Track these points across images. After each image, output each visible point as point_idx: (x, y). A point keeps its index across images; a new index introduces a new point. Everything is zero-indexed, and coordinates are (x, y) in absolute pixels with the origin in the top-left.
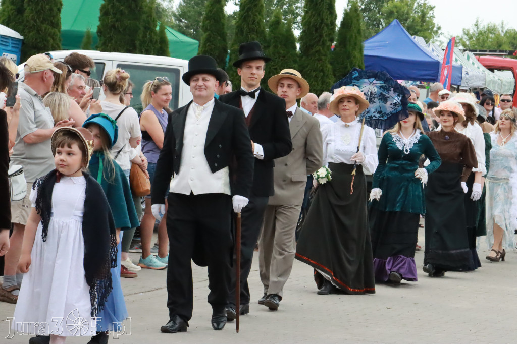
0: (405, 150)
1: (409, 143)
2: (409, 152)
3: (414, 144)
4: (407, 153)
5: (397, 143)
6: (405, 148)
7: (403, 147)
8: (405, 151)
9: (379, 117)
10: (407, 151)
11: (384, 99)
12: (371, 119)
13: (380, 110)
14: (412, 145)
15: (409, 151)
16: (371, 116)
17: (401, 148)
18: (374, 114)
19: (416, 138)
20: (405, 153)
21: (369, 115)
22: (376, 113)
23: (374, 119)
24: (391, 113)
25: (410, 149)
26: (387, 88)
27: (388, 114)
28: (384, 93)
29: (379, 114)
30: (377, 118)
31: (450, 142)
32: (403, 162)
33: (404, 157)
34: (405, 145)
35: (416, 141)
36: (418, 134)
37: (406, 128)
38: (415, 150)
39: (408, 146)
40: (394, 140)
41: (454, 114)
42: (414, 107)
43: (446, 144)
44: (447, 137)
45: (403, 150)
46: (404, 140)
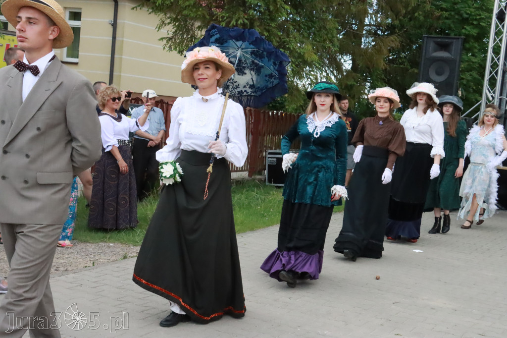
0: (315, 133)
1: (321, 126)
2: (318, 136)
3: (326, 127)
4: (317, 137)
5: (309, 125)
6: (316, 131)
7: (314, 130)
8: (315, 134)
9: (252, 92)
10: (317, 134)
11: (256, 69)
12: (241, 96)
13: (252, 83)
14: (324, 129)
15: (319, 134)
16: (242, 91)
17: (311, 131)
18: (245, 89)
19: (330, 122)
20: (315, 136)
21: (239, 90)
22: (248, 87)
23: (245, 95)
24: (266, 88)
25: (321, 132)
26: (259, 54)
27: (262, 89)
28: (256, 61)
29: (252, 89)
30: (250, 94)
31: (383, 128)
32: (313, 147)
33: (313, 141)
34: (316, 128)
35: (330, 125)
36: (335, 118)
37: (323, 111)
38: (326, 134)
39: (319, 129)
40: (307, 122)
41: (390, 101)
42: (332, 87)
43: (379, 129)
44: (381, 123)
45: (313, 132)
46: (316, 122)
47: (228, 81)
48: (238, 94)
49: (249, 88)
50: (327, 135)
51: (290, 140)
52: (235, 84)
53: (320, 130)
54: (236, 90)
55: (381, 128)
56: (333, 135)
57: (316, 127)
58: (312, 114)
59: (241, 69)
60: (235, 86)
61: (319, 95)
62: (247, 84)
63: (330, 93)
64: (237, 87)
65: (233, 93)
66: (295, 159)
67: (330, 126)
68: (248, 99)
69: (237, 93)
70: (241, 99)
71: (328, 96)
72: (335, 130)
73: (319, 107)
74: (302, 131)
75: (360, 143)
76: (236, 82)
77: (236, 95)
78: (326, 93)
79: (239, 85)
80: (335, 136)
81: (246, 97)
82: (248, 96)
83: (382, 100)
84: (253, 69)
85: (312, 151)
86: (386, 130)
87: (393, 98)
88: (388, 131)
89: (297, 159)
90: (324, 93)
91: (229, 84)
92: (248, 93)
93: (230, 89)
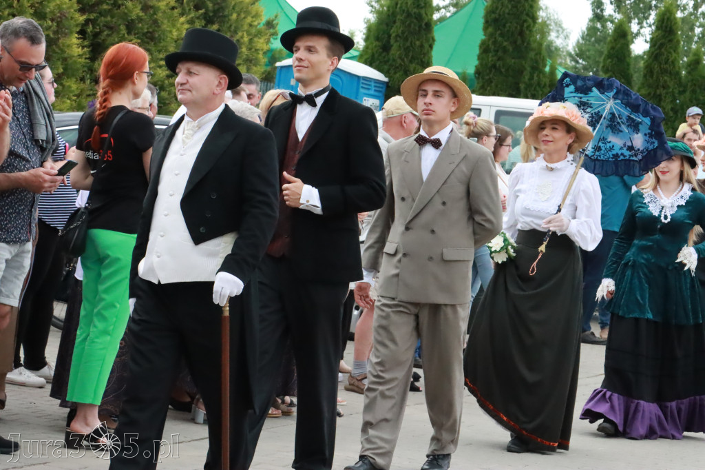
0: (663, 216)
1: (670, 205)
2: (669, 220)
3: (678, 206)
4: (666, 222)
5: (650, 205)
6: (663, 213)
7: (661, 212)
8: (662, 218)
9: (630, 156)
10: (666, 217)
11: (634, 126)
12: (616, 160)
13: (630, 145)
14: (676, 209)
15: (669, 217)
17: (656, 214)
18: (622, 151)
19: (682, 197)
20: (663, 220)
21: (614, 152)
22: (625, 149)
23: (622, 160)
24: (647, 150)
25: (671, 215)
27: (643, 152)
28: (632, 116)
29: (630, 151)
30: (627, 158)
32: (659, 237)
33: (661, 230)
34: (662, 209)
35: (683, 203)
36: (687, 191)
39: (667, 210)
40: (646, 201)
45: (660, 216)
46: (662, 201)
47: (599, 141)
48: (612, 158)
49: (627, 150)
52: (608, 145)
53: (669, 212)
54: (610, 153)
57: (663, 207)
59: (615, 126)
60: (608, 147)
62: (625, 145)
64: (612, 148)
65: (606, 157)
67: (684, 204)
68: (626, 165)
69: (611, 156)
70: (618, 164)
73: (660, 177)
76: (610, 142)
77: (610, 159)
79: (613, 146)
81: (623, 162)
82: (626, 160)
84: (630, 125)
85: (658, 241)
91: (600, 144)
92: (626, 156)
93: (602, 152)
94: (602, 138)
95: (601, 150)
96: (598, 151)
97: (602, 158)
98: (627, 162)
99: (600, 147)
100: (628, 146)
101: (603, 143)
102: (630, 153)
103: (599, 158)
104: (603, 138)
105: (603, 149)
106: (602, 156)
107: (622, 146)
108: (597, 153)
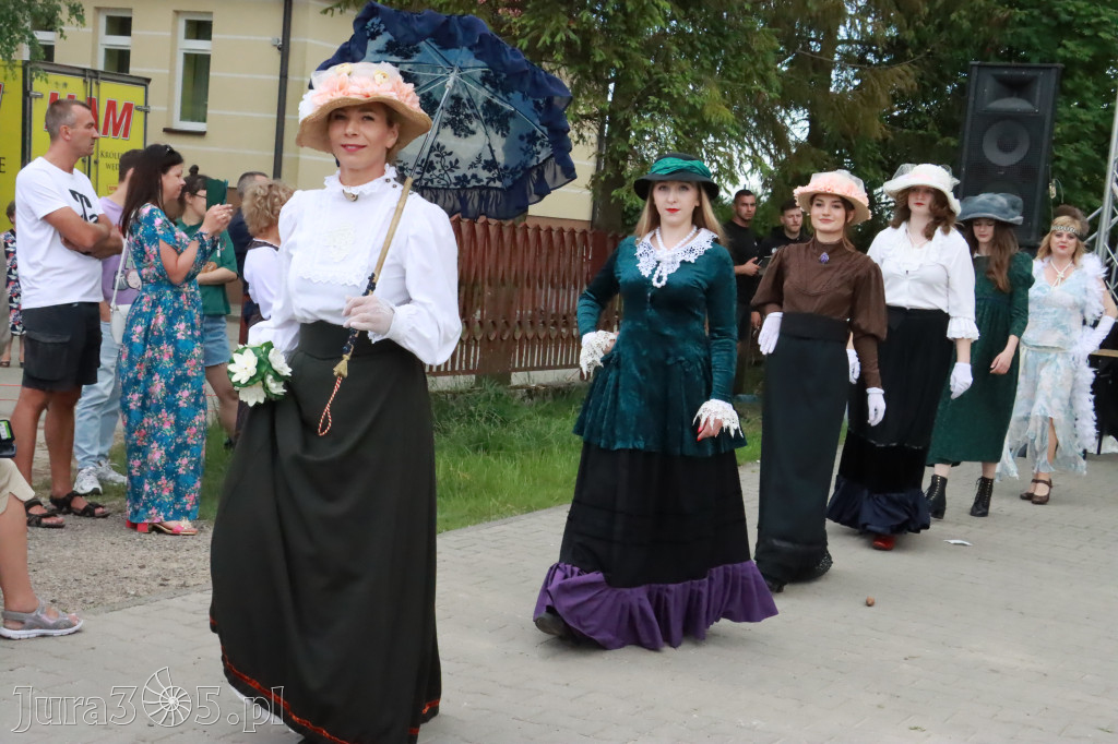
0: (656, 276)
1: (670, 260)
2: (663, 283)
3: (683, 262)
4: (659, 285)
5: (642, 259)
6: (657, 272)
7: (653, 271)
8: (655, 281)
9: (490, 179)
10: (659, 280)
11: (499, 121)
12: (464, 187)
13: (490, 158)
14: (678, 266)
15: (665, 279)
16: (465, 176)
17: (646, 273)
18: (473, 171)
19: (692, 250)
20: (655, 284)
21: (459, 173)
22: (480, 166)
23: (474, 187)
24: (523, 168)
25: (669, 276)
26: (501, 83)
27: (514, 172)
28: (495, 101)
29: (490, 171)
30: (484, 183)
31: (830, 268)
32: (651, 313)
33: (652, 297)
34: (658, 265)
35: (692, 258)
36: (703, 241)
37: (674, 226)
38: (683, 279)
39: (665, 267)
40: (638, 254)
41: (847, 204)
42: (692, 167)
43: (821, 273)
44: (825, 256)
45: (651, 276)
46: (658, 252)
47: (430, 152)
48: (456, 184)
49: (484, 168)
50: (684, 282)
51: (597, 301)
52: (448, 159)
53: (666, 271)
54: (452, 175)
55: (826, 270)
56: (700, 281)
57: (658, 262)
58: (649, 235)
59: (461, 121)
60: (447, 164)
61: (664, 188)
62: (479, 159)
63: (688, 182)
64: (454, 165)
65: (443, 182)
66: (611, 345)
67: (693, 261)
68: (481, 197)
69: (454, 181)
70: (465, 196)
71: (684, 188)
72: (703, 269)
73: (665, 217)
74: (624, 275)
75: (775, 306)
76: (450, 154)
77: (452, 186)
78: (680, 181)
79: (457, 161)
80: (705, 285)
81: (476, 193)
82: (481, 188)
83: (828, 202)
84: (491, 120)
85: (650, 322)
86: (838, 275)
87: (855, 197)
88: (842, 278)
89: (617, 346)
90: (673, 181)
91: (433, 157)
92: (482, 180)
93: (436, 173)
94: (435, 145)
95: (434, 168)
96: (429, 172)
97: (435, 184)
98: (484, 192)
99: (432, 162)
100: (486, 161)
101: (437, 156)
102: (490, 175)
103: (430, 184)
104: (438, 145)
105: (438, 166)
106: (435, 181)
107: (474, 160)
108: (426, 175)
